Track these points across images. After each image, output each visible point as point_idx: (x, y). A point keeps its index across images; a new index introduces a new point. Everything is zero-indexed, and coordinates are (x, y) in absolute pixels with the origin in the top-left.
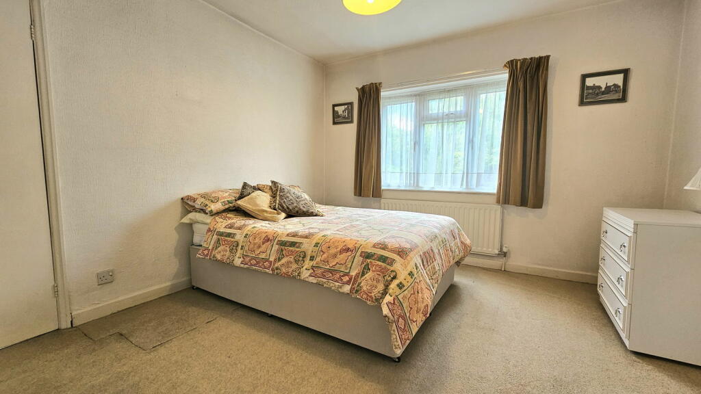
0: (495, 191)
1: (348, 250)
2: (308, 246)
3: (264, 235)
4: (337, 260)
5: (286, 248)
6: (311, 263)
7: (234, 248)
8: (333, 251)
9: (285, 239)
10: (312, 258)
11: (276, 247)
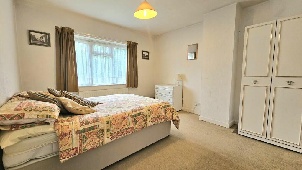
0: (125, 83)
1: (159, 108)
2: (146, 112)
3: (120, 117)
4: (158, 112)
5: (136, 117)
6: (150, 118)
7: (101, 134)
8: (155, 110)
9: (133, 114)
10: (149, 116)
11: (131, 120)
